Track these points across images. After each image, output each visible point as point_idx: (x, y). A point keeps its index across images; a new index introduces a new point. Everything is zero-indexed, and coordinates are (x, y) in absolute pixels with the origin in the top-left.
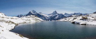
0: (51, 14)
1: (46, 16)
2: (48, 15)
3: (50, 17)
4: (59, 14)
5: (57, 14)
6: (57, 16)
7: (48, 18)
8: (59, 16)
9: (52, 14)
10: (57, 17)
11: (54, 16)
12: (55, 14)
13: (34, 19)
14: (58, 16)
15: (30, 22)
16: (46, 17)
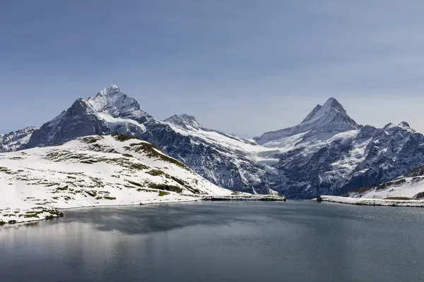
0: (289, 132)
1: (241, 155)
2: (259, 141)
3: (282, 157)
4: (366, 132)
5: (353, 133)
6: (346, 148)
7: (254, 167)
8: (372, 151)
9: (297, 129)
10: (347, 165)
11: (323, 150)
12: (330, 131)
13: (141, 176)
14: (359, 150)
15: (104, 203)
16: (237, 162)
